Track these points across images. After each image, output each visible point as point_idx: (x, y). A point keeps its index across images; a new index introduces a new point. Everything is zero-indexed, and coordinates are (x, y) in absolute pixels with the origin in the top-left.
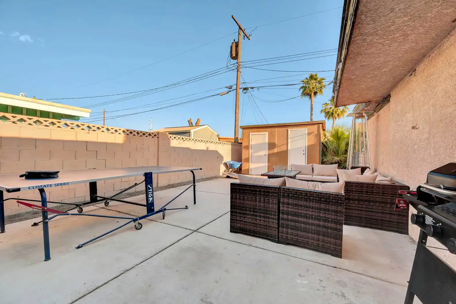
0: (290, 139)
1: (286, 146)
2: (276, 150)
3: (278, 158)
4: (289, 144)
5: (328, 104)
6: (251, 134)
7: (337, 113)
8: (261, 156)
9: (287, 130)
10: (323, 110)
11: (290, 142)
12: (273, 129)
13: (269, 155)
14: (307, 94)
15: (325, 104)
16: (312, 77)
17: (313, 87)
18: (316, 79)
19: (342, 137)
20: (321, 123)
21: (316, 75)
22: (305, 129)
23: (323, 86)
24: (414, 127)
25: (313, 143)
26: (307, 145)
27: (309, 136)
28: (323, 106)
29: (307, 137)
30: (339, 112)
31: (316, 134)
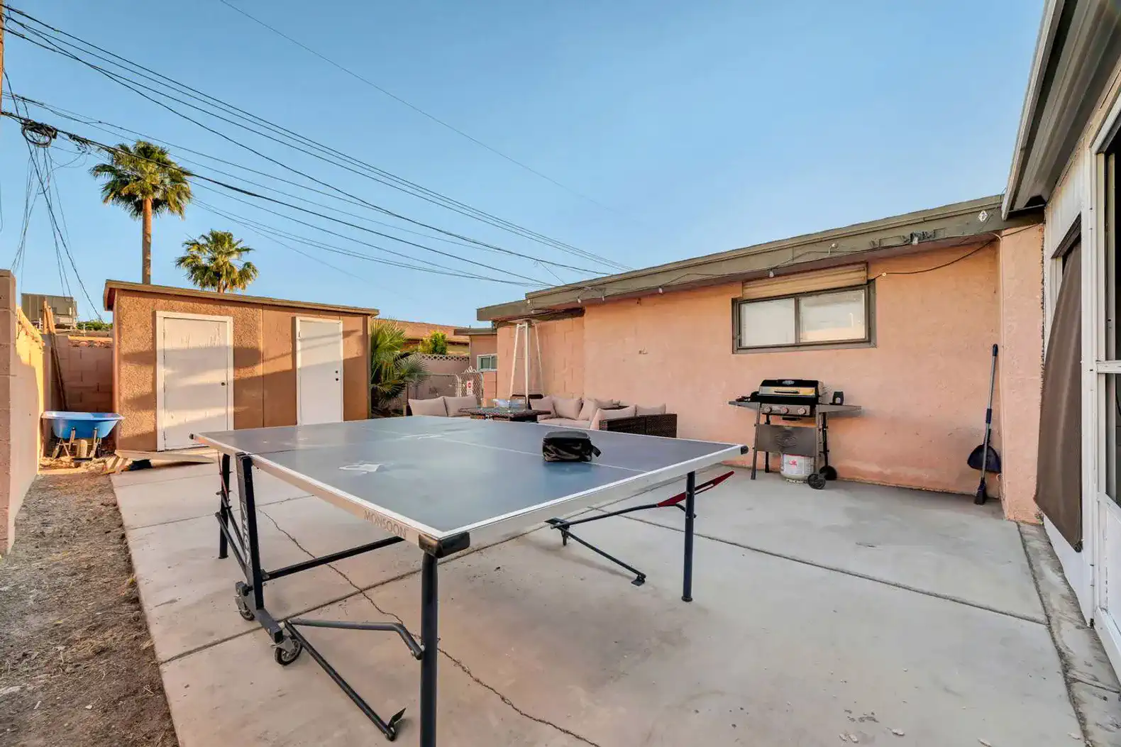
0: (300, 340)
1: (290, 357)
2: (260, 370)
3: (266, 393)
4: (299, 356)
5: (203, 245)
6: (160, 314)
7: (233, 276)
8: (208, 388)
9: (294, 320)
11: (302, 349)
12: (249, 311)
13: (239, 385)
14: (130, 197)
15: (193, 244)
16: (146, 152)
17: (153, 183)
18: (164, 165)
19: (383, 344)
20: (369, 315)
21: (162, 152)
22: (337, 321)
23: (187, 194)
24: (640, 352)
25: (356, 355)
26: (342, 359)
27: (347, 339)
28: (189, 249)
29: (342, 341)
30: (235, 275)
31: (360, 336)
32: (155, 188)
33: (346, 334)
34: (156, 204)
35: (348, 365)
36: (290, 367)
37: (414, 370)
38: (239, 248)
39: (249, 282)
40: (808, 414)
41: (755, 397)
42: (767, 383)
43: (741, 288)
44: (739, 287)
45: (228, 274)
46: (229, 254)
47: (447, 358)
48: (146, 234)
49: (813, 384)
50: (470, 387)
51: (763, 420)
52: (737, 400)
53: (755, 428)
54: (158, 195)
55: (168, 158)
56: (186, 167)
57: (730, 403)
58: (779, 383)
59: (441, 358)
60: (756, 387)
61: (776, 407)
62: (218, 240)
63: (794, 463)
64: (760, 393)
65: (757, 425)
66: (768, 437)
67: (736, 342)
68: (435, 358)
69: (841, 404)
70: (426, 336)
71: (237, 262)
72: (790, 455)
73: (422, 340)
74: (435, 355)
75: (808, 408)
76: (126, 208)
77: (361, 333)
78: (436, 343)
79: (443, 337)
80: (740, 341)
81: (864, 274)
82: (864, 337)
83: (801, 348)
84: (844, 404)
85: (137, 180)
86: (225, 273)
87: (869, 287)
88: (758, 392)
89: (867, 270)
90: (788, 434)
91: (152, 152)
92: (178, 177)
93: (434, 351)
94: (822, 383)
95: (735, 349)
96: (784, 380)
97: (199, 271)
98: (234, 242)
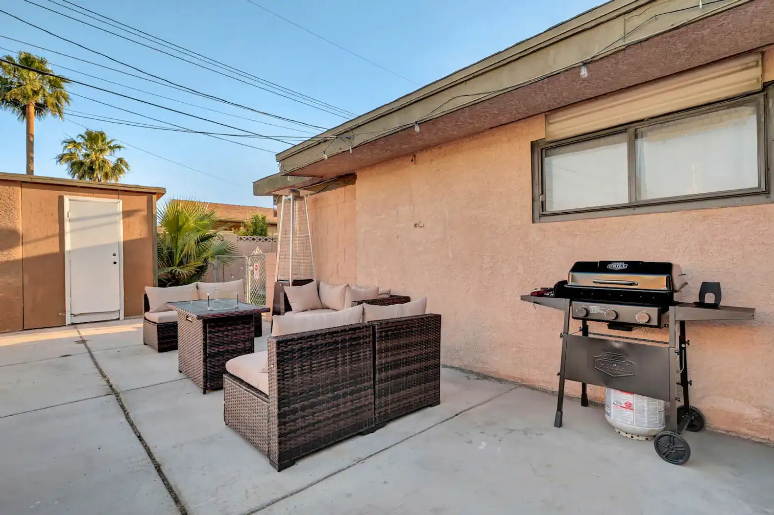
0: (70, 220)
1: (57, 239)
2: (18, 253)
3: (26, 278)
4: (67, 238)
5: (80, 143)
7: (105, 170)
9: (61, 200)
10: (64, 154)
11: (72, 231)
14: (15, 103)
15: (69, 143)
16: (28, 63)
17: (34, 89)
18: (43, 73)
19: (186, 226)
20: (155, 193)
21: (42, 62)
22: (116, 201)
23: (66, 99)
24: (415, 225)
25: (139, 237)
26: (122, 240)
27: (127, 220)
28: (66, 147)
29: (122, 221)
30: (107, 169)
31: (143, 216)
32: (35, 93)
33: (127, 214)
34: (40, 108)
35: (129, 248)
36: (56, 249)
37: (223, 252)
38: (112, 145)
39: (122, 176)
40: (655, 322)
41: (562, 290)
42: (581, 267)
43: (544, 124)
44: (540, 121)
45: (101, 168)
46: (102, 151)
47: (266, 240)
48: (29, 135)
49: (664, 268)
50: (256, 270)
51: (575, 328)
52: (533, 294)
53: (562, 339)
54: (40, 99)
55: (49, 67)
56: (63, 75)
57: (523, 298)
58: (602, 267)
59: (260, 239)
60: (563, 274)
61: (596, 309)
62: (93, 138)
63: (629, 406)
64: (570, 283)
65: (565, 334)
66: (582, 358)
67: (538, 205)
68: (254, 239)
69: (715, 306)
70: (247, 218)
71: (111, 158)
72: (621, 391)
73: (243, 222)
74: (255, 237)
75: (654, 311)
76: (13, 112)
77: (145, 213)
78: (255, 224)
79: (264, 218)
80: (543, 204)
81: (756, 72)
82: (756, 186)
83: (638, 210)
84: (722, 304)
85: (20, 86)
86: (97, 167)
87: (766, 97)
88: (565, 282)
89: (763, 66)
90: (617, 355)
91: (33, 62)
92: (56, 82)
93: (255, 232)
94: (678, 266)
95: (537, 215)
96: (611, 262)
97: (77, 166)
98: (108, 140)
